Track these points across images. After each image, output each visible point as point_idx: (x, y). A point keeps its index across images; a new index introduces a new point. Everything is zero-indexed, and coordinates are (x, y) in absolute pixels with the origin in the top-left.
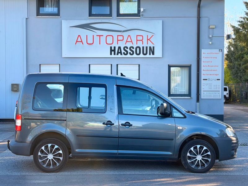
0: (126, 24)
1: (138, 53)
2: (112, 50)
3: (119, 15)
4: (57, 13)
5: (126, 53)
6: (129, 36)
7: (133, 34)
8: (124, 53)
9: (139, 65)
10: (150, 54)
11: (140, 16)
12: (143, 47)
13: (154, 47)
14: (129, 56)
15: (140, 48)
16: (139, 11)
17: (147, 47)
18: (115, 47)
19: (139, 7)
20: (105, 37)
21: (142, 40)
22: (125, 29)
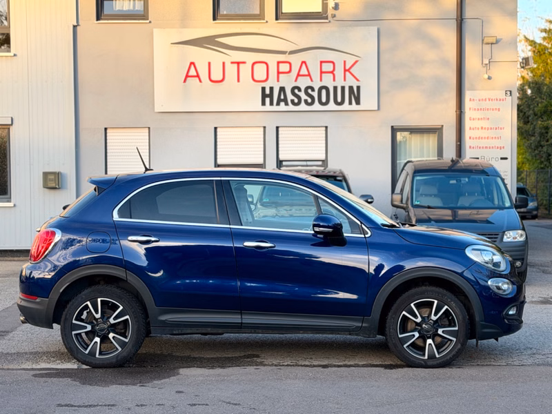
1: (324, 100)
3: (280, 15)
4: (143, 13)
5: (296, 101)
6: (304, 62)
7: (313, 59)
8: (292, 101)
9: (326, 127)
10: (350, 103)
11: (327, 18)
12: (335, 88)
13: (358, 88)
14: (303, 107)
15: (326, 89)
16: (325, 5)
17: (343, 88)
18: (271, 89)
20: (249, 65)
21: (332, 72)
22: (297, 48)
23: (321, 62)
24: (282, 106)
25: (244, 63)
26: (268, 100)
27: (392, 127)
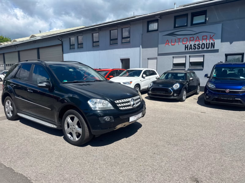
0: (196, 29)
1: (203, 47)
2: (186, 47)
3: (192, 24)
4: (157, 29)
5: (195, 48)
6: (198, 37)
7: (200, 35)
8: (194, 48)
9: (204, 55)
10: (211, 48)
11: (206, 23)
12: (207, 44)
13: (214, 43)
14: (196, 50)
15: (204, 44)
16: (206, 19)
17: (209, 43)
18: (188, 45)
19: (206, 17)
20: (182, 39)
21: (206, 39)
22: (195, 33)
23: (203, 36)
24: (191, 50)
25: (181, 39)
26: (186, 49)
27: (225, 54)
